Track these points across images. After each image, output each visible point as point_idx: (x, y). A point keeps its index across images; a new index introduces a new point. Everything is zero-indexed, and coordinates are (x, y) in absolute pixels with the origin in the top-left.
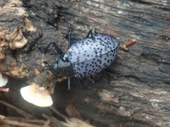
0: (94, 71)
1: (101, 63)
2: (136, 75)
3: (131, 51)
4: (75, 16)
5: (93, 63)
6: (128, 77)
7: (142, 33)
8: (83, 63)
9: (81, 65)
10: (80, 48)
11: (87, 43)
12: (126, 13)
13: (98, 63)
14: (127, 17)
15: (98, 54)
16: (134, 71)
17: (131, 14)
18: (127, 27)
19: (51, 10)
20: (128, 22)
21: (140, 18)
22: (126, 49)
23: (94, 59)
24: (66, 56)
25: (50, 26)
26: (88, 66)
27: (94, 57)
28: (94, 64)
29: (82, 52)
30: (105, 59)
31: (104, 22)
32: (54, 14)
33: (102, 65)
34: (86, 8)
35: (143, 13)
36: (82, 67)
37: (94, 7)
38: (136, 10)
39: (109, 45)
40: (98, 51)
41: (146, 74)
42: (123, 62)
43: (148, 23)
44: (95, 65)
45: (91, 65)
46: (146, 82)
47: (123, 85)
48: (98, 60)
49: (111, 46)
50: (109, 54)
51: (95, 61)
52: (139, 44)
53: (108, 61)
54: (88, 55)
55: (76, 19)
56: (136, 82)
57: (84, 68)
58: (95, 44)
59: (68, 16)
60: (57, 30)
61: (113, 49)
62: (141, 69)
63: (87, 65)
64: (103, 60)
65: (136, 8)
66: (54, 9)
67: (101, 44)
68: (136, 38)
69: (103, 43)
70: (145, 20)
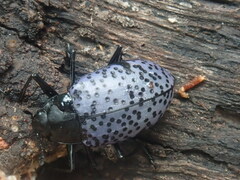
0: (125, 133)
1: (139, 117)
2: (206, 149)
3: (194, 100)
4: (79, 26)
5: (124, 116)
6: (187, 153)
7: (218, 63)
8: (103, 116)
9: (99, 119)
10: (99, 85)
11: (113, 75)
12: (186, 22)
13: (134, 118)
14: (186, 31)
15: (136, 99)
16: (200, 141)
17: (195, 24)
18: (186, 49)
19: (32, 13)
20: (188, 41)
21: (213, 32)
22: (186, 95)
23: (127, 109)
24: (67, 99)
25: (29, 46)
26: (114, 124)
27: (128, 104)
28: (125, 120)
29: (103, 92)
30: (149, 110)
31: (139, 39)
32: (37, 22)
33: (141, 122)
34: (102, 8)
35: (219, 22)
36: (101, 124)
37: (120, 7)
38: (206, 17)
39: (158, 81)
40: (136, 92)
41: (226, 147)
42: (179, 122)
43: (231, 44)
44: (127, 122)
45: (119, 121)
46: (225, 163)
47: (178, 169)
48: (134, 112)
49: (162, 82)
50: (157, 99)
51: (129, 113)
52: (211, 86)
53: (154, 114)
54: (115, 101)
55: (82, 31)
56: (205, 164)
57: (105, 127)
58: (129, 78)
59: (65, 26)
60: (42, 54)
61: (165, 89)
62: (216, 137)
63: (112, 120)
64: (144, 111)
65: (205, 12)
66: (37, 10)
67: (142, 77)
68: (205, 74)
69: (146, 76)
70: (223, 36)
